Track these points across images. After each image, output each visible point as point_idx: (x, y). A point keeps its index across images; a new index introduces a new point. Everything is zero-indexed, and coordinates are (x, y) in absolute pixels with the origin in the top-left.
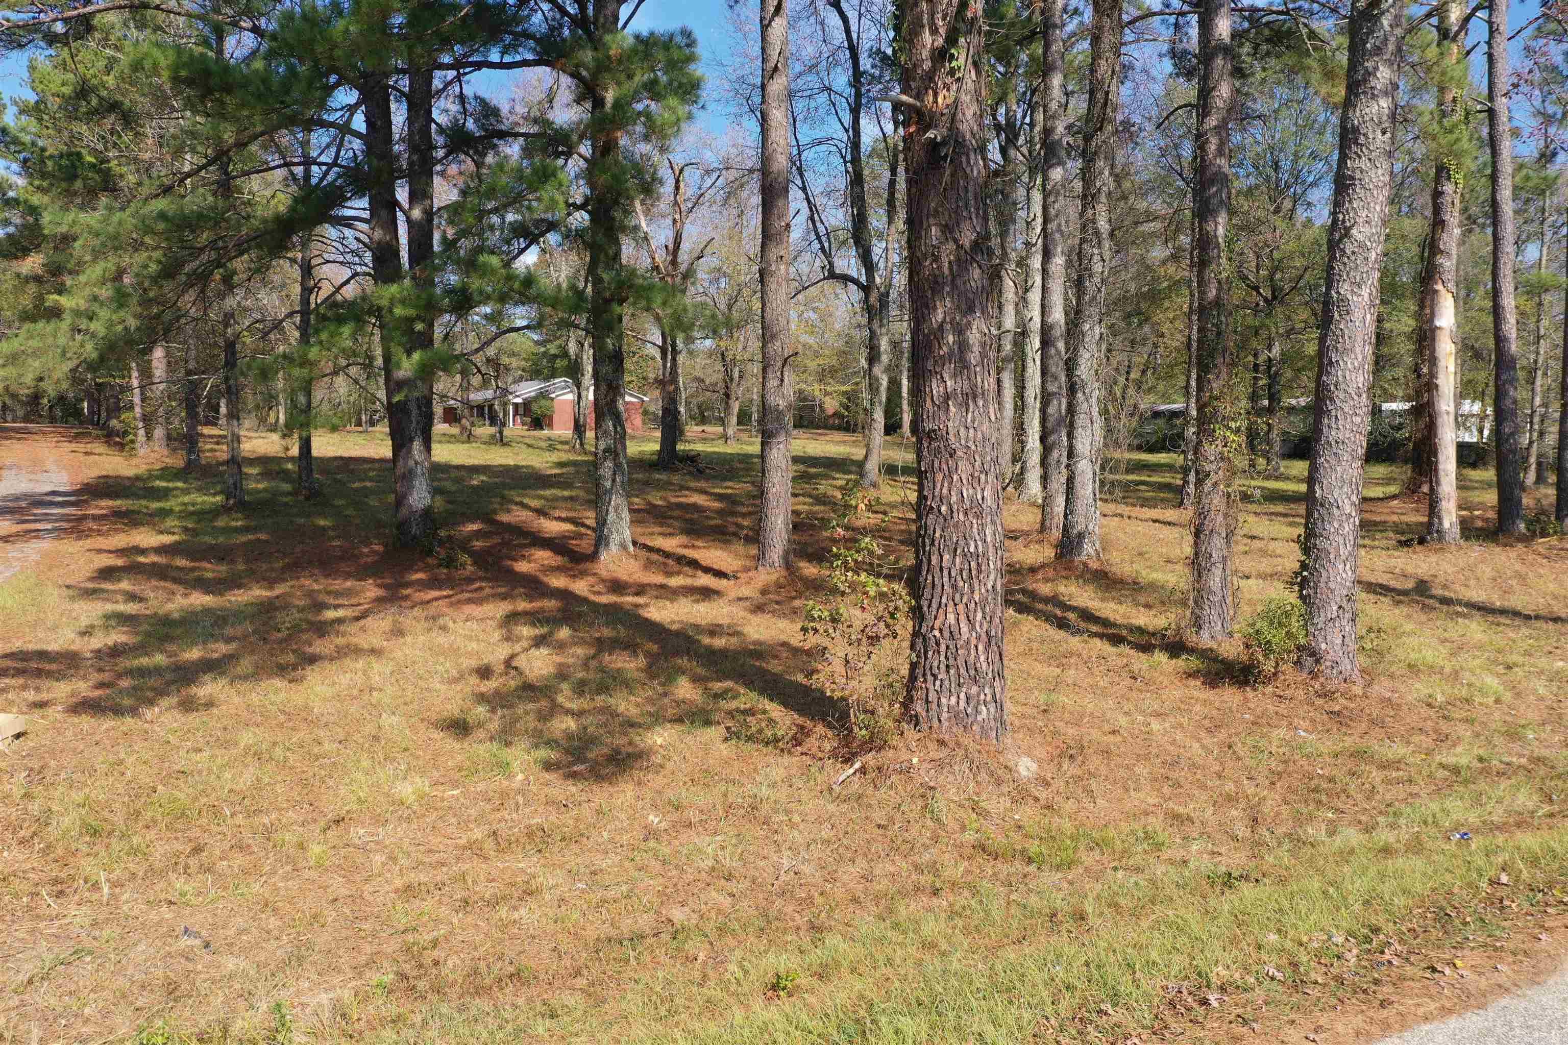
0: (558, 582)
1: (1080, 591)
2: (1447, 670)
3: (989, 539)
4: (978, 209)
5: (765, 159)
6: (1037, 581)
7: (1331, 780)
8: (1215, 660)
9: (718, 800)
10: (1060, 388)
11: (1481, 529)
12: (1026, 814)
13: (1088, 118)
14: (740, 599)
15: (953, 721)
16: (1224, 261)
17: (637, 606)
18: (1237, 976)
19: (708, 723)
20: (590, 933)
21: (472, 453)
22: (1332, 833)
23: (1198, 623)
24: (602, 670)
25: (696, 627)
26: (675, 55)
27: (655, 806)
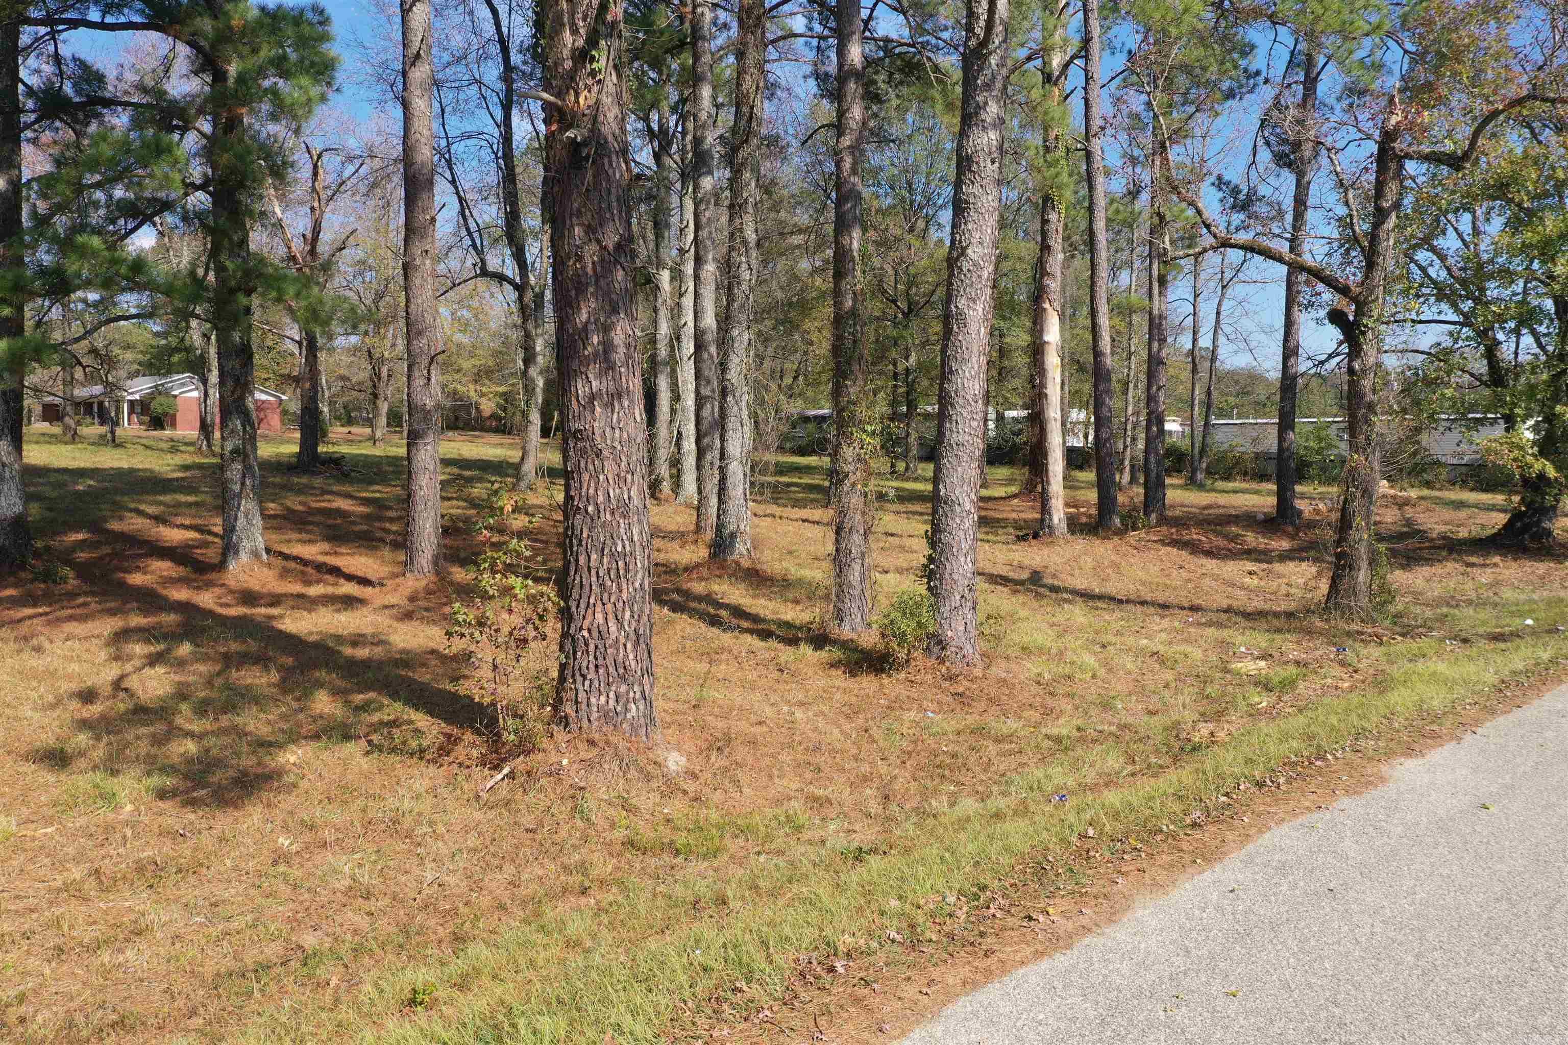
0: (180, 594)
1: (732, 590)
2: (1054, 651)
3: (636, 538)
4: (620, 212)
5: (408, 149)
6: (691, 580)
7: (954, 756)
8: (856, 650)
9: (356, 817)
10: (713, 391)
11: (1086, 524)
12: (676, 808)
13: (734, 130)
14: (386, 607)
15: (603, 720)
16: (858, 273)
17: (271, 618)
18: (862, 941)
19: (347, 737)
20: (209, 970)
21: (77, 455)
22: (952, 805)
23: (839, 616)
24: (228, 687)
25: (339, 638)
26: (306, 30)
27: (286, 828)
